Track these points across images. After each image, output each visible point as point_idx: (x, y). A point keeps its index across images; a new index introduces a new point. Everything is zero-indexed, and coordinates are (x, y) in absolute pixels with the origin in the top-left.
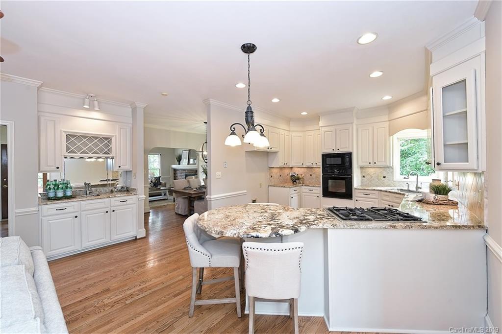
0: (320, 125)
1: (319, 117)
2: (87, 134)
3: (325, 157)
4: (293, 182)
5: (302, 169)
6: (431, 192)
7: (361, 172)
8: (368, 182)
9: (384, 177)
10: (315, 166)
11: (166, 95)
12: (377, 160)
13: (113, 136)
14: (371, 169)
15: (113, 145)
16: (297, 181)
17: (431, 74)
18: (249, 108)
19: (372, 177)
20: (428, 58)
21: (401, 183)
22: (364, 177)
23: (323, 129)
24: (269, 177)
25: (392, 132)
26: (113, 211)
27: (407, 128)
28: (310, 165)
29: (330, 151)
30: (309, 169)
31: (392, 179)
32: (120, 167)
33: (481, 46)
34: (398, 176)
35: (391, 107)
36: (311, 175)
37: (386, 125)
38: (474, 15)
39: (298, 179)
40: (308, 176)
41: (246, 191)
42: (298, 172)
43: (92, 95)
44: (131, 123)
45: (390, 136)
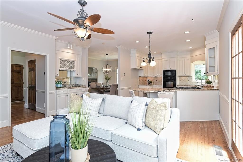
0: (162, 58)
1: (162, 54)
2: (66, 59)
3: (165, 72)
4: (149, 83)
5: (152, 78)
6: (206, 83)
7: (179, 79)
8: (182, 83)
9: (189, 81)
10: (159, 76)
11: (104, 44)
12: (186, 73)
13: (75, 61)
14: (183, 77)
15: (75, 65)
16: (151, 83)
17: (206, 44)
18: (150, 53)
19: (184, 81)
20: (205, 39)
21: (195, 83)
22: (180, 81)
23: (163, 60)
24: (138, 81)
25: (192, 62)
26: (79, 94)
27: (197, 60)
28: (156, 76)
29: (166, 69)
30: (155, 78)
31: (191, 81)
32: (78, 75)
33: (218, 39)
34: (194, 80)
35: (192, 51)
36: (156, 81)
37: (190, 58)
38: (216, 29)
39: (151, 82)
40: (155, 81)
41: (131, 87)
42: (151, 79)
43: (70, 42)
44: (82, 54)
45: (191, 63)
